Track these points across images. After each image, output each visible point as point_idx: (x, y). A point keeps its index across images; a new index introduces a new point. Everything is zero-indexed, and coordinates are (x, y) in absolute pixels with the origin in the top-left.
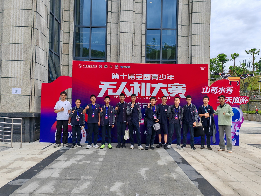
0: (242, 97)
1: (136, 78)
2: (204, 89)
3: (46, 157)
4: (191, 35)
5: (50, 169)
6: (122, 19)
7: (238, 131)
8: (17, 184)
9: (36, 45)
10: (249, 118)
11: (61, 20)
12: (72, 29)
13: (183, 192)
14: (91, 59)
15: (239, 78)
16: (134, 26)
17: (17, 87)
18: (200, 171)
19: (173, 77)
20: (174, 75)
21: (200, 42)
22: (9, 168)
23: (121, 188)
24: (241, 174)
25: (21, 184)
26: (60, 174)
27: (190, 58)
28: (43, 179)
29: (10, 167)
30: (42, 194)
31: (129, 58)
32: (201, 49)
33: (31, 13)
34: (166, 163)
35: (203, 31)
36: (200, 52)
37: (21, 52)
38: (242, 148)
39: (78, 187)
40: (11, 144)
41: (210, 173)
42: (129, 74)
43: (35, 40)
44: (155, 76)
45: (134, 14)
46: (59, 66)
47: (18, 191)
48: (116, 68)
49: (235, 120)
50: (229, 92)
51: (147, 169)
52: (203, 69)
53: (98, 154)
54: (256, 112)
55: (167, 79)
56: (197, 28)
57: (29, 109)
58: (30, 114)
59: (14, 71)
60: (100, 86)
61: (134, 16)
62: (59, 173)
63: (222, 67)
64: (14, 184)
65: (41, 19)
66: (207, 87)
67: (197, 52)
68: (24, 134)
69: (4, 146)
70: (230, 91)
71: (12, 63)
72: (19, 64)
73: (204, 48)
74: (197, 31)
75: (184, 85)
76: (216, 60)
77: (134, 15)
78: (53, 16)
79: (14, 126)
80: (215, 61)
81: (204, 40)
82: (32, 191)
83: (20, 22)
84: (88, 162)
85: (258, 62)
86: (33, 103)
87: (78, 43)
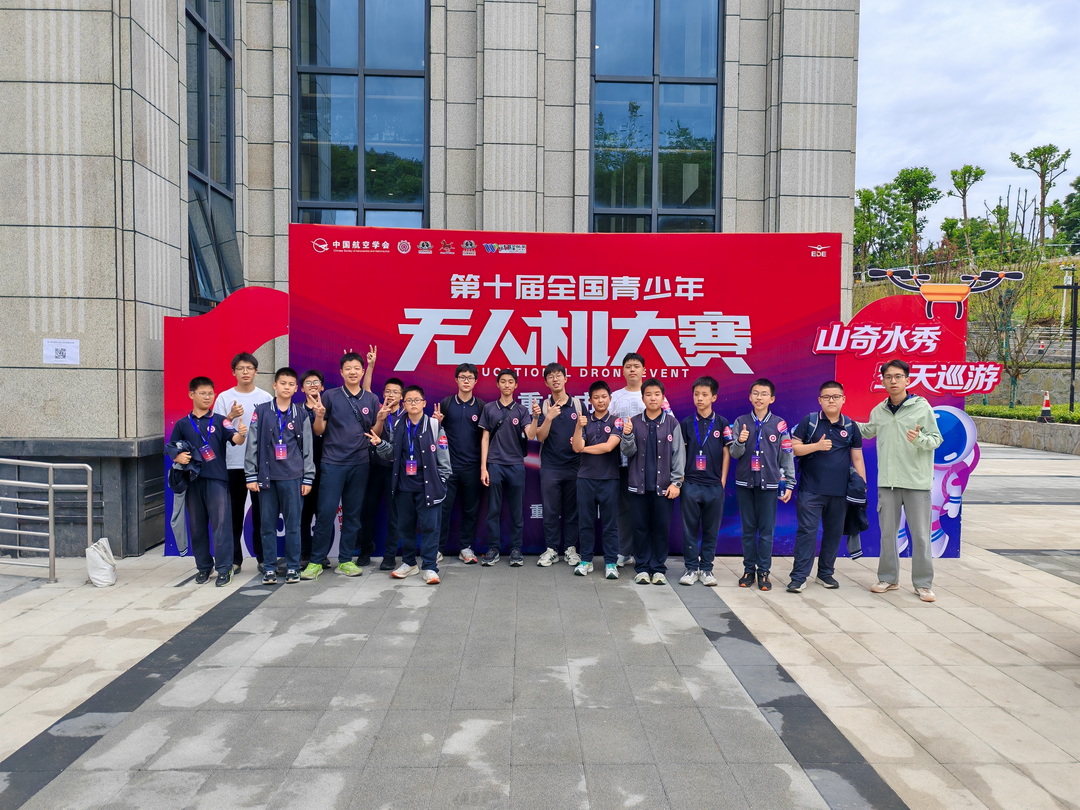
0: (977, 365)
1: (551, 292)
2: (824, 333)
3: (193, 619)
4: (779, 105)
5: (208, 667)
6: (491, 39)
7: (958, 500)
8: (83, 734)
9: (133, 161)
10: (1016, 437)
11: (237, 43)
12: (283, 80)
13: (722, 753)
14: (365, 210)
15: (964, 287)
16: (541, 69)
17: (63, 335)
18: (794, 665)
19: (700, 287)
20: (702, 280)
21: (816, 134)
22: (48, 670)
23: (484, 742)
24: (949, 675)
25: (97, 733)
26: (249, 687)
27: (772, 201)
28: (182, 709)
29: (51, 662)
30: (182, 770)
31: (524, 204)
32: (819, 162)
33: (110, 24)
34: (664, 638)
35: (828, 89)
36: (815, 178)
37: (73, 189)
38: (969, 567)
39: (318, 742)
40: (52, 567)
41: (830, 676)
42: (518, 277)
43: (127, 138)
44: (627, 286)
45: (542, 16)
46: (235, 239)
47: (88, 762)
48: (469, 252)
49: (947, 458)
50: (924, 346)
51: (591, 661)
52: (819, 252)
53: (400, 604)
54: (1044, 411)
55: (676, 295)
56: (802, 75)
57: (115, 425)
58: (123, 443)
59: (49, 267)
60: (403, 329)
61: (541, 26)
62: (245, 684)
63: (916, 226)
64: (71, 734)
65: (152, 50)
66: (837, 328)
67: (800, 175)
68: (102, 524)
69: (21, 577)
70: (929, 343)
71: (37, 238)
72: (67, 239)
73: (830, 159)
74: (802, 86)
75: (745, 321)
76: (889, 195)
77: (542, 19)
78: (201, 30)
79: (57, 492)
80: (884, 200)
81: (831, 126)
82: (143, 759)
83: (65, 65)
84: (360, 637)
85: (1062, 199)
86: (131, 402)
87: (311, 140)
